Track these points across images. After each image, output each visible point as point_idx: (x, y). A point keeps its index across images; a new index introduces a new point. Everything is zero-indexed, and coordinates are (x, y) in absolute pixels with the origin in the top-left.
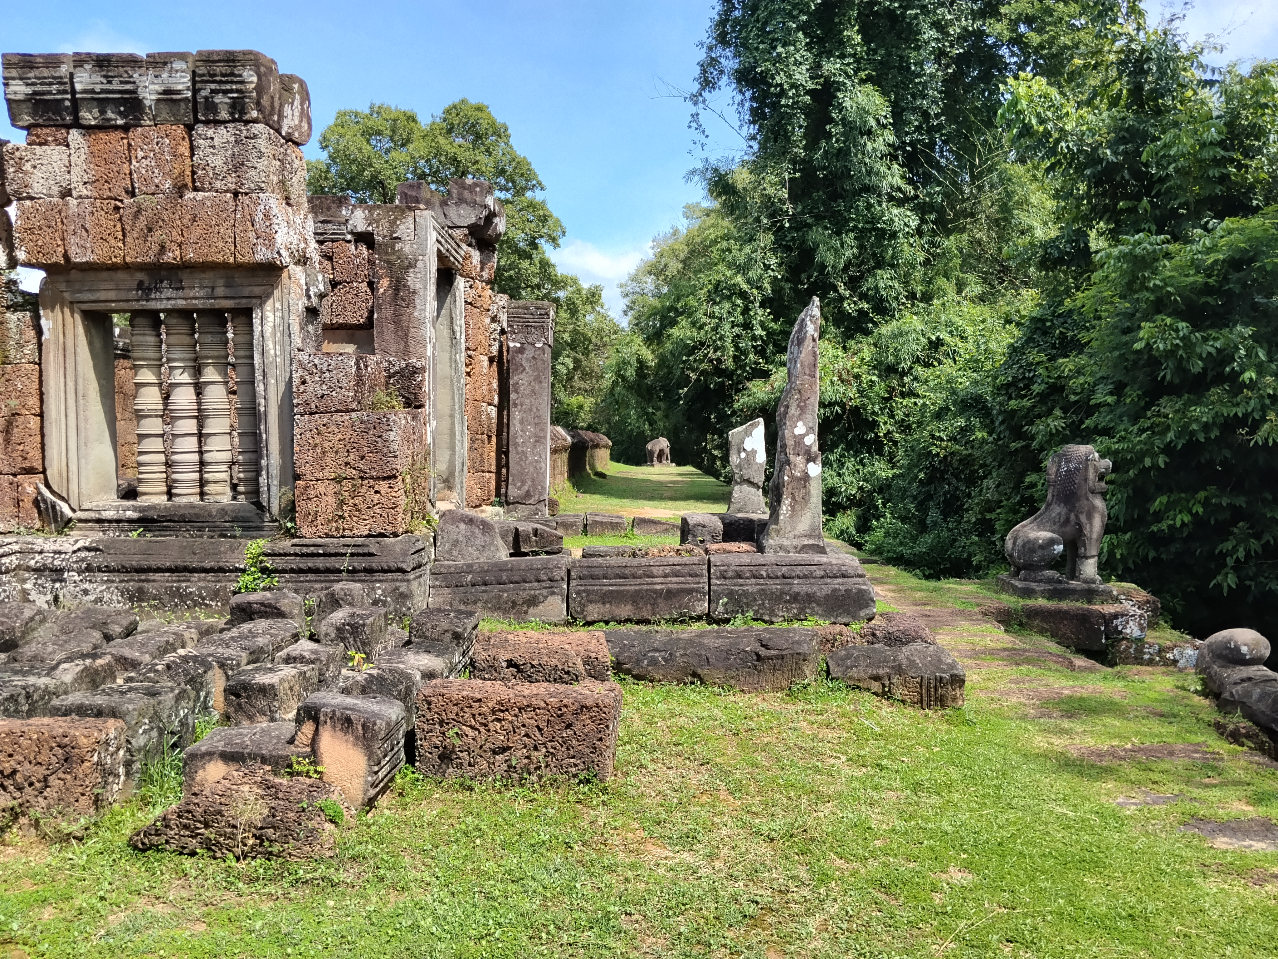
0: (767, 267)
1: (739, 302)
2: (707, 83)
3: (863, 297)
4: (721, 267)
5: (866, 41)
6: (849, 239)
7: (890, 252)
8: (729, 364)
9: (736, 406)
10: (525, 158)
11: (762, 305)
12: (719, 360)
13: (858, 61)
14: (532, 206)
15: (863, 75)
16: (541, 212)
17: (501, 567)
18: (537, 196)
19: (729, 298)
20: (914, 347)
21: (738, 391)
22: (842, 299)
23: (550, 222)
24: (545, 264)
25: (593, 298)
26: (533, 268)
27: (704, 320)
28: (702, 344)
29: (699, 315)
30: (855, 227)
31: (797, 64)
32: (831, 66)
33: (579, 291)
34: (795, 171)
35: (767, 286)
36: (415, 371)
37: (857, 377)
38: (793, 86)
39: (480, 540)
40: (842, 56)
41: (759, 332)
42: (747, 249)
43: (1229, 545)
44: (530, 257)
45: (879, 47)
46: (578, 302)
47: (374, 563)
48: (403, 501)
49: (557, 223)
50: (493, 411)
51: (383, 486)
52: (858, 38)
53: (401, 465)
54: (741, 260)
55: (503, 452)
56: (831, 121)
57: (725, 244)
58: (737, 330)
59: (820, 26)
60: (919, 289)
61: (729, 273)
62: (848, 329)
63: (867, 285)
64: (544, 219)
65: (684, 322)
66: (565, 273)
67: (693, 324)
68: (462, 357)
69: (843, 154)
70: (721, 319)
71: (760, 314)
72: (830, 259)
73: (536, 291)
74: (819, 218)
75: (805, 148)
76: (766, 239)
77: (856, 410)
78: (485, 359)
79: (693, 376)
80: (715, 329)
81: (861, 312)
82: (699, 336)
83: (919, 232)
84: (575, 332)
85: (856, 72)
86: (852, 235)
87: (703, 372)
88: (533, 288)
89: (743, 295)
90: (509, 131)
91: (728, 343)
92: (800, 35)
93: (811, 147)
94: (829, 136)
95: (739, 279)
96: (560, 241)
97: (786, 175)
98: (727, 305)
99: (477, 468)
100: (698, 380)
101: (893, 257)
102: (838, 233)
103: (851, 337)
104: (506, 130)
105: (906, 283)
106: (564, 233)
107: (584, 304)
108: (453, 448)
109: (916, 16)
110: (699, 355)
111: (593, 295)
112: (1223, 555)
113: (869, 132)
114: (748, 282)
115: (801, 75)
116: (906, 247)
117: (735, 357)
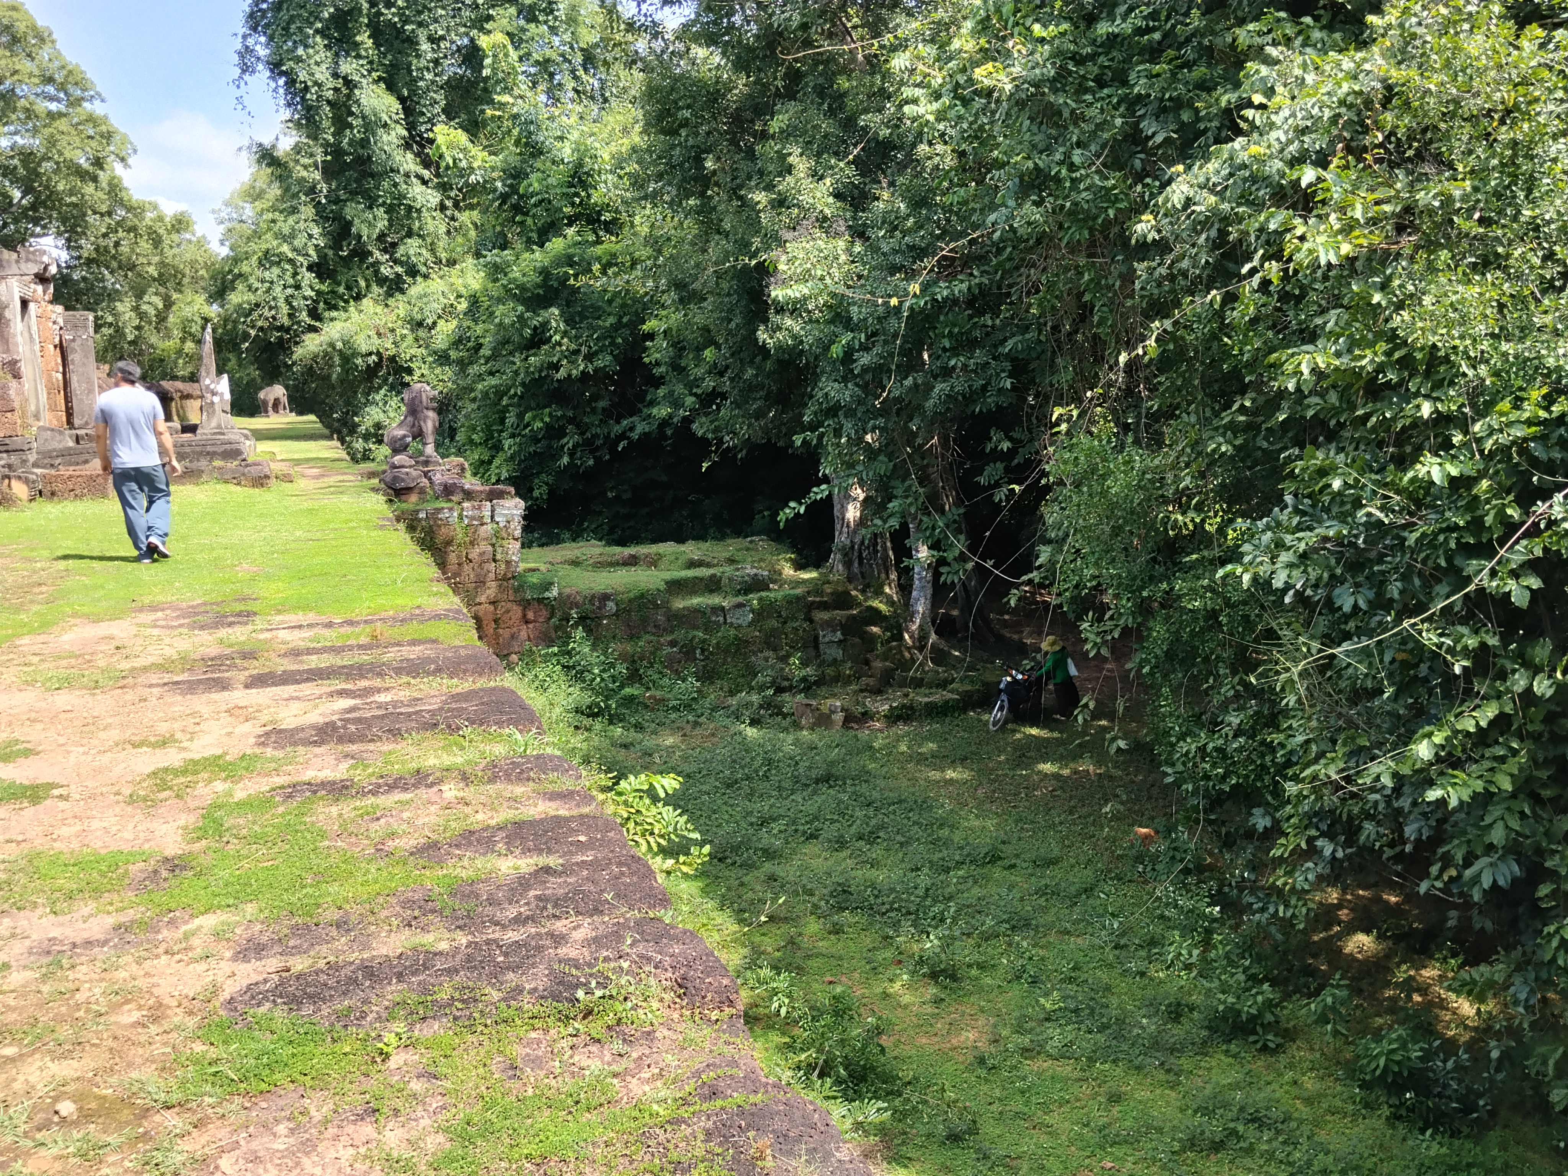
0: (310, 236)
1: (287, 267)
2: (245, 69)
3: (396, 262)
4: (269, 236)
5: (377, 45)
6: (380, 212)
7: (417, 224)
8: (286, 321)
9: (294, 357)
10: (77, 65)
11: (310, 268)
12: (274, 318)
13: (371, 62)
14: (91, 119)
15: (375, 75)
16: (104, 128)
17: (70, 448)
18: (96, 108)
19: (279, 263)
20: (436, 305)
21: (297, 343)
22: (378, 263)
23: (117, 138)
24: (115, 189)
25: (180, 224)
26: (100, 194)
27: (256, 285)
28: (257, 305)
29: (252, 280)
30: (384, 203)
31: (317, 64)
32: (348, 67)
33: (160, 219)
34: (326, 154)
35: (312, 252)
36: (16, 362)
37: (393, 331)
38: (316, 83)
39: (58, 437)
40: (358, 57)
41: (309, 293)
42: (291, 220)
43: (565, 440)
44: (95, 179)
45: (388, 51)
46: (161, 231)
47: (9, 448)
48: (19, 421)
49: (125, 140)
50: (60, 376)
51: (9, 415)
52: (370, 43)
53: (16, 405)
54: (286, 231)
55: (68, 400)
56: (352, 114)
57: (270, 216)
58: (289, 291)
59: (337, 29)
60: (444, 256)
61: (275, 243)
62: (390, 288)
63: (400, 251)
64: (108, 136)
65: (240, 286)
66: (141, 198)
67: (250, 287)
68: (37, 348)
69: (364, 143)
70: (272, 283)
71: (308, 277)
72: (365, 232)
73: (107, 219)
74: (353, 193)
75: (333, 135)
76: (308, 211)
77: (393, 359)
78: (52, 347)
79: (253, 333)
80: (268, 291)
81: (398, 275)
82: (252, 298)
83: (442, 207)
84: (162, 264)
85: (369, 72)
86: (382, 209)
87: (261, 329)
88: (102, 215)
89: (291, 261)
90: (54, 36)
91: (281, 303)
92: (318, 39)
93: (338, 133)
94: (351, 126)
95: (285, 248)
96: (130, 161)
97: (319, 159)
98: (276, 271)
99: (53, 409)
100: (257, 336)
101: (420, 228)
102: (370, 208)
103: (392, 296)
104: (50, 35)
105: (433, 251)
106: (135, 151)
107: (169, 233)
108: (37, 398)
109: (413, 31)
110: (255, 316)
111: (180, 222)
112: (563, 447)
113: (385, 125)
114: (295, 250)
115: (322, 74)
116: (429, 220)
117: (289, 315)
